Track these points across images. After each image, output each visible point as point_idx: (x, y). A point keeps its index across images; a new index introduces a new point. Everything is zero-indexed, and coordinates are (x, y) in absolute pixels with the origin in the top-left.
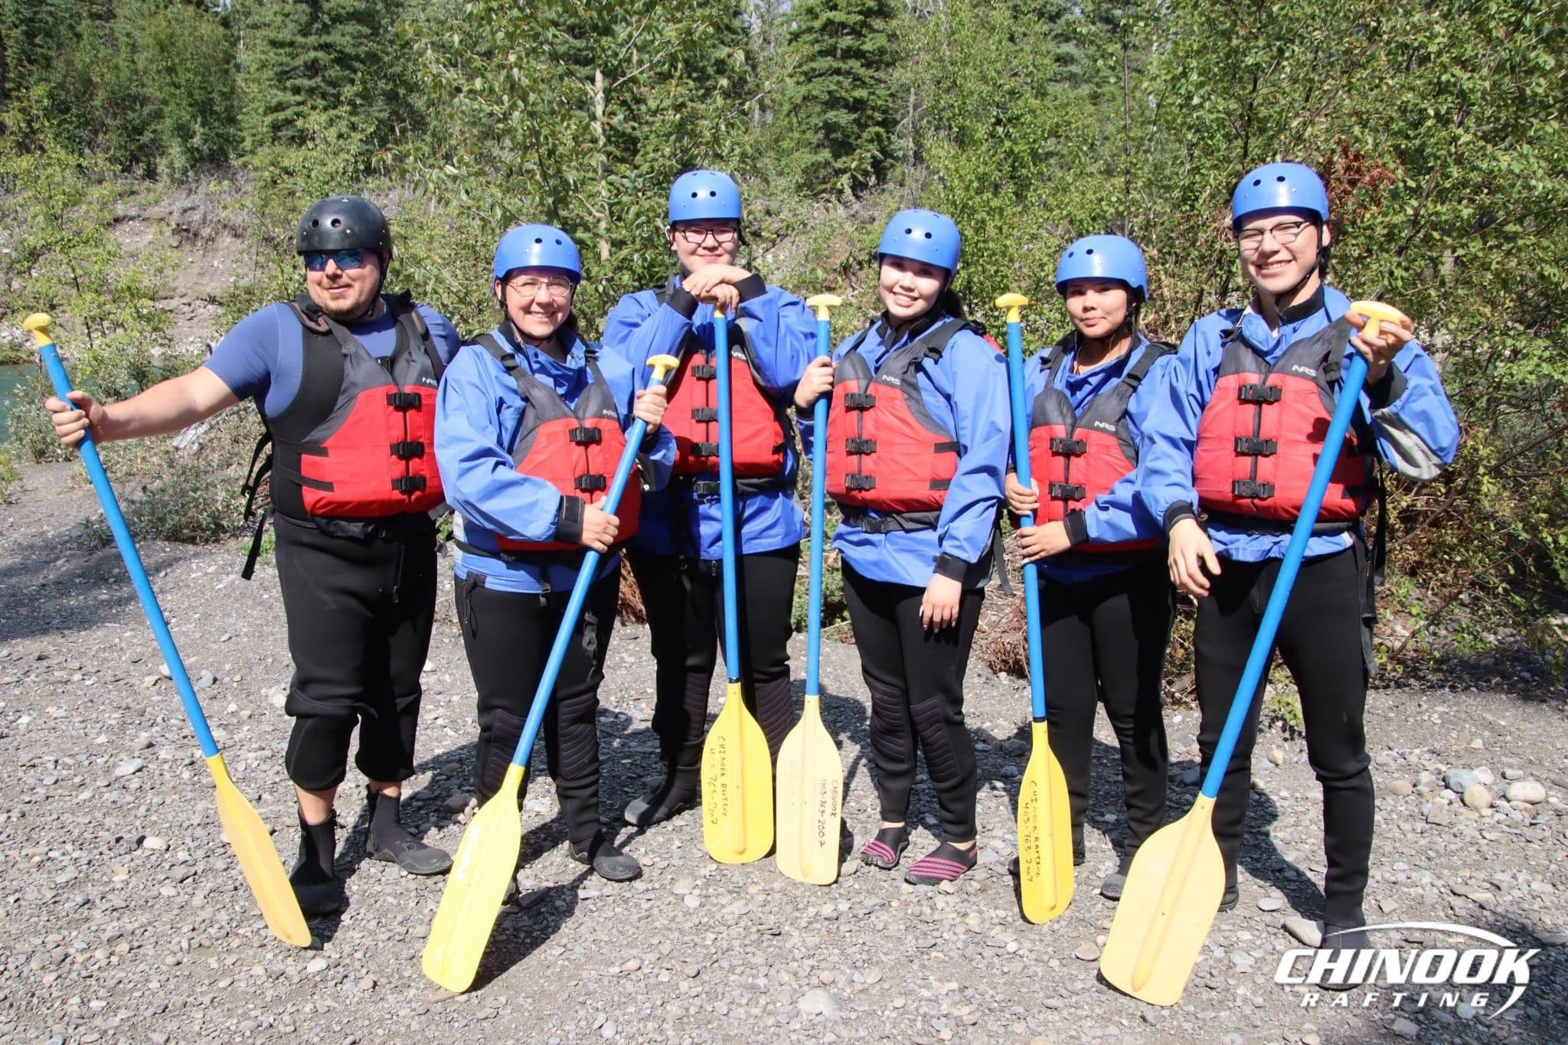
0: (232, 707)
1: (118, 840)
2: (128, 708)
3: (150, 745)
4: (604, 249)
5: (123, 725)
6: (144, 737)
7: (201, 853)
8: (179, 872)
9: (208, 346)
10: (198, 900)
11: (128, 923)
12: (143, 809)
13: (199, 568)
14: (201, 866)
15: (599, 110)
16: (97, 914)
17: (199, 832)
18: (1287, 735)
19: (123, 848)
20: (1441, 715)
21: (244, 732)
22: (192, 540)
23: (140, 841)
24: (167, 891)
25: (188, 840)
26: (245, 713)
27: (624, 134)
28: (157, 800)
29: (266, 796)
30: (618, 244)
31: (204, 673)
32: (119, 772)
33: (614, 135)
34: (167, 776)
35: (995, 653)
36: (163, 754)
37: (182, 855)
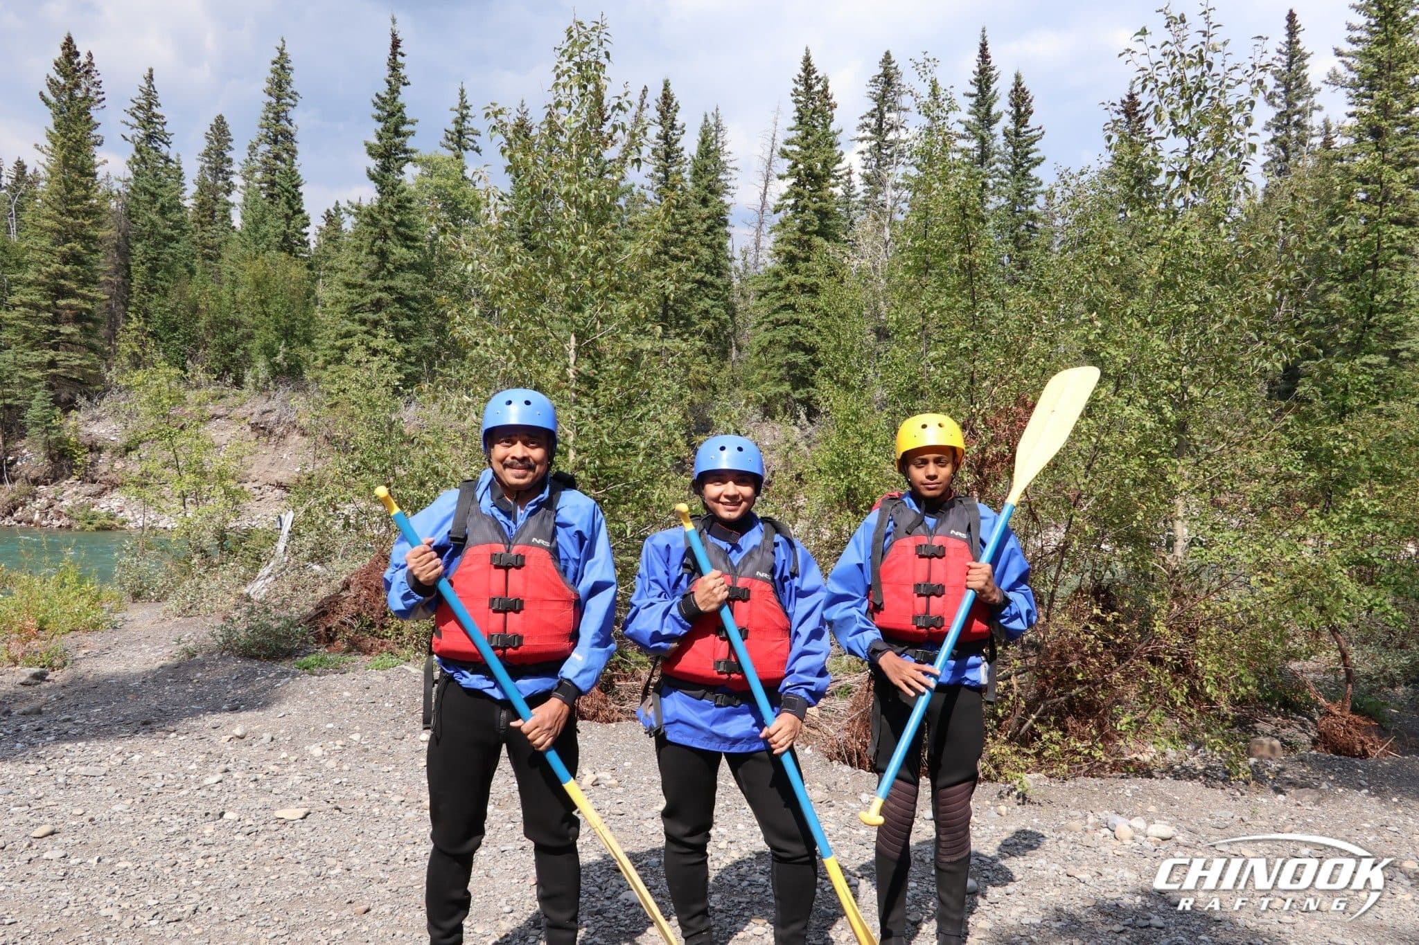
0: (284, 755)
1: (207, 814)
2: (210, 753)
3: (227, 771)
4: (572, 453)
5: (207, 762)
6: (223, 767)
7: (261, 822)
8: (247, 830)
9: (279, 517)
10: (259, 841)
11: (214, 850)
12: (223, 800)
13: (263, 674)
14: (260, 828)
15: (572, 360)
16: (195, 847)
17: (259, 812)
18: (1020, 801)
19: (210, 817)
20: (1132, 792)
21: (291, 768)
22: (257, 657)
23: (222, 815)
24: (239, 837)
25: (253, 816)
26: (293, 758)
27: (589, 377)
28: (232, 796)
29: (305, 798)
30: (579, 452)
31: (265, 735)
32: (206, 782)
33: (581, 378)
34: (239, 786)
35: (832, 746)
36: (236, 775)
37: (248, 822)
